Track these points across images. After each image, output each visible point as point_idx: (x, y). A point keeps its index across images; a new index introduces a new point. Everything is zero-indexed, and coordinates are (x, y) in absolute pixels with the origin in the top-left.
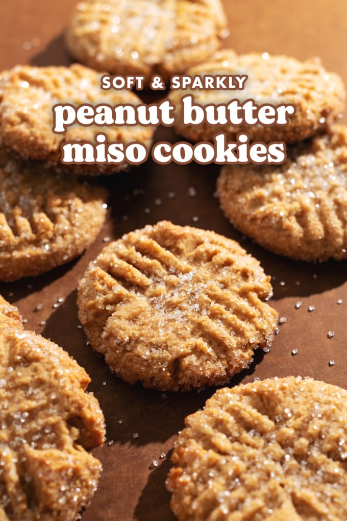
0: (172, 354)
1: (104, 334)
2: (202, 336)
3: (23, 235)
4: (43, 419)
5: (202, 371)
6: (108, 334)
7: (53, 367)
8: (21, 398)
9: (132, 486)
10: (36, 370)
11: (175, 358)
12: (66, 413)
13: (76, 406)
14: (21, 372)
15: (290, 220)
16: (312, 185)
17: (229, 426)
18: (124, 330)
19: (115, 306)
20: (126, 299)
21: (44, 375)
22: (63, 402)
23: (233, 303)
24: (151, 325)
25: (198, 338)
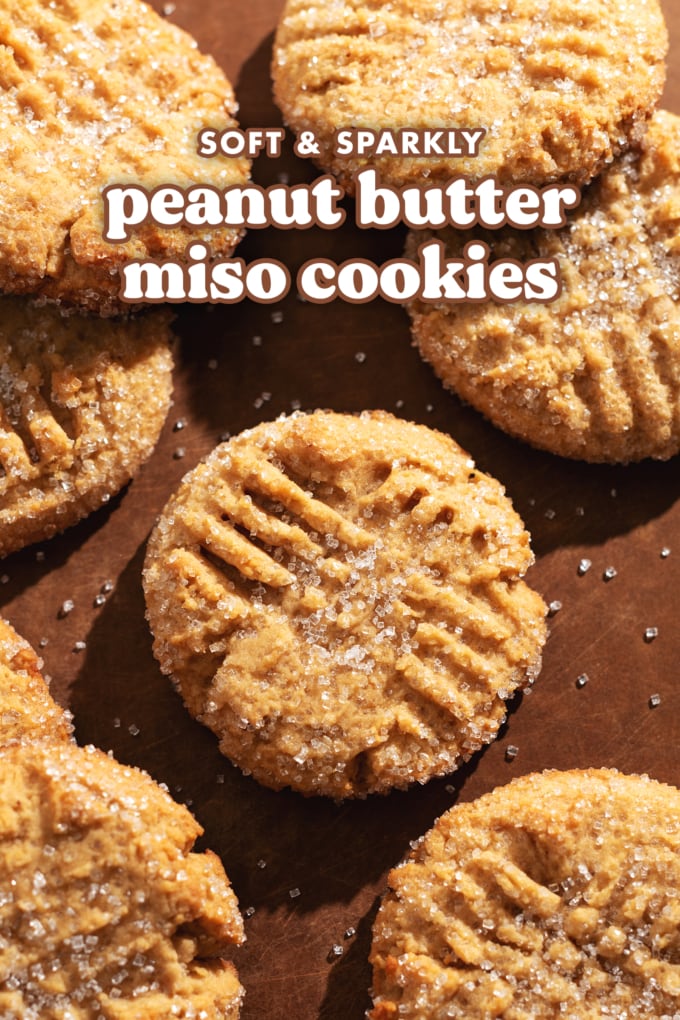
0: (349, 745)
1: (213, 706)
2: (406, 698)
3: (14, 473)
4: (125, 943)
5: (412, 774)
6: (221, 706)
7: (132, 836)
8: (78, 906)
9: (300, 999)
10: (98, 845)
11: (357, 753)
12: (169, 925)
13: (187, 909)
14: (71, 853)
15: (563, 394)
16: (604, 296)
17: (475, 907)
18: (253, 701)
19: (228, 641)
20: (248, 622)
21: (116, 857)
22: (161, 906)
23: (461, 615)
24: (304, 685)
25: (399, 704)
